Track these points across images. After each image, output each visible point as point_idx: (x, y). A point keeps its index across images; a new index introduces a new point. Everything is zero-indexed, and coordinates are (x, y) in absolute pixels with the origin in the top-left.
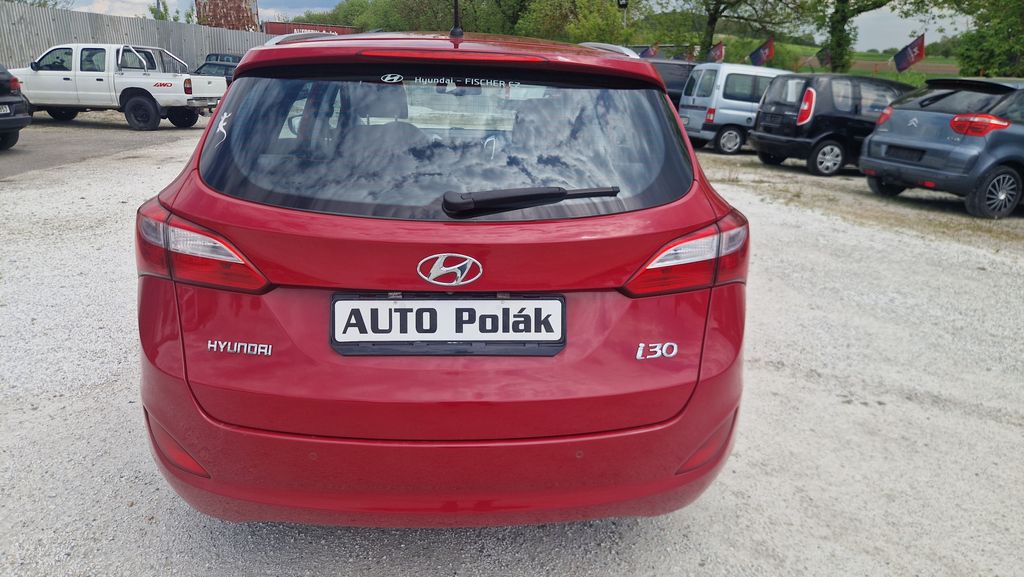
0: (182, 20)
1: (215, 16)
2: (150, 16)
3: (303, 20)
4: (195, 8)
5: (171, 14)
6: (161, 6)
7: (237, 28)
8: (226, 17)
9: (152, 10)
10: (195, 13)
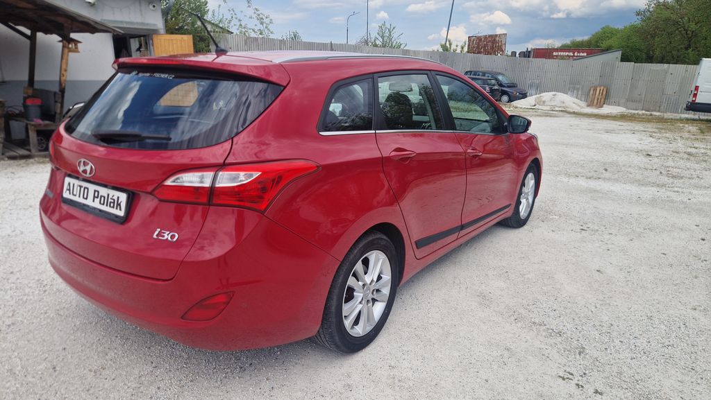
0: (459, 51)
1: (478, 47)
2: (441, 50)
3: (568, 46)
4: (467, 43)
5: (453, 47)
6: (448, 43)
7: (491, 54)
8: (485, 47)
9: (442, 46)
10: (467, 45)
